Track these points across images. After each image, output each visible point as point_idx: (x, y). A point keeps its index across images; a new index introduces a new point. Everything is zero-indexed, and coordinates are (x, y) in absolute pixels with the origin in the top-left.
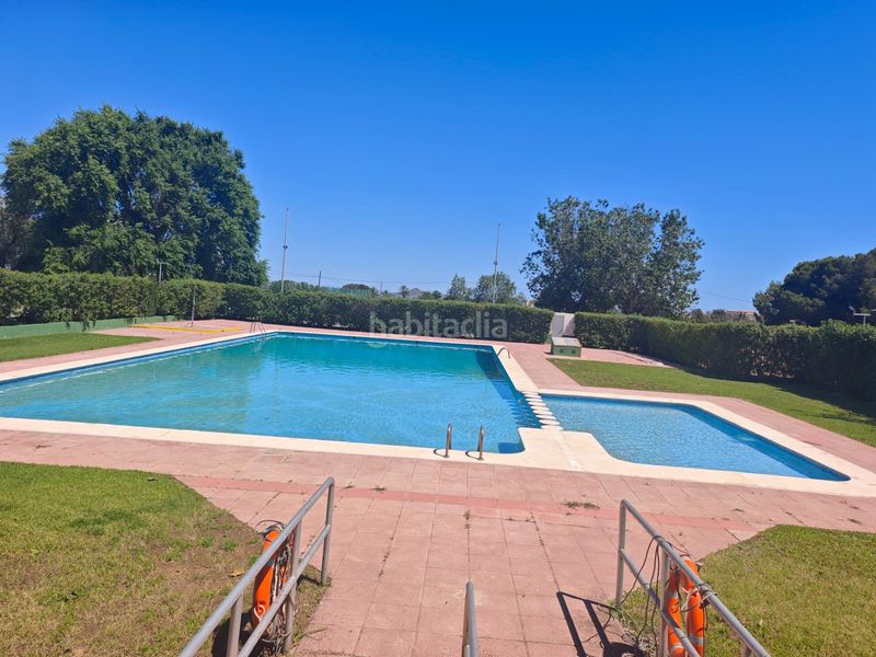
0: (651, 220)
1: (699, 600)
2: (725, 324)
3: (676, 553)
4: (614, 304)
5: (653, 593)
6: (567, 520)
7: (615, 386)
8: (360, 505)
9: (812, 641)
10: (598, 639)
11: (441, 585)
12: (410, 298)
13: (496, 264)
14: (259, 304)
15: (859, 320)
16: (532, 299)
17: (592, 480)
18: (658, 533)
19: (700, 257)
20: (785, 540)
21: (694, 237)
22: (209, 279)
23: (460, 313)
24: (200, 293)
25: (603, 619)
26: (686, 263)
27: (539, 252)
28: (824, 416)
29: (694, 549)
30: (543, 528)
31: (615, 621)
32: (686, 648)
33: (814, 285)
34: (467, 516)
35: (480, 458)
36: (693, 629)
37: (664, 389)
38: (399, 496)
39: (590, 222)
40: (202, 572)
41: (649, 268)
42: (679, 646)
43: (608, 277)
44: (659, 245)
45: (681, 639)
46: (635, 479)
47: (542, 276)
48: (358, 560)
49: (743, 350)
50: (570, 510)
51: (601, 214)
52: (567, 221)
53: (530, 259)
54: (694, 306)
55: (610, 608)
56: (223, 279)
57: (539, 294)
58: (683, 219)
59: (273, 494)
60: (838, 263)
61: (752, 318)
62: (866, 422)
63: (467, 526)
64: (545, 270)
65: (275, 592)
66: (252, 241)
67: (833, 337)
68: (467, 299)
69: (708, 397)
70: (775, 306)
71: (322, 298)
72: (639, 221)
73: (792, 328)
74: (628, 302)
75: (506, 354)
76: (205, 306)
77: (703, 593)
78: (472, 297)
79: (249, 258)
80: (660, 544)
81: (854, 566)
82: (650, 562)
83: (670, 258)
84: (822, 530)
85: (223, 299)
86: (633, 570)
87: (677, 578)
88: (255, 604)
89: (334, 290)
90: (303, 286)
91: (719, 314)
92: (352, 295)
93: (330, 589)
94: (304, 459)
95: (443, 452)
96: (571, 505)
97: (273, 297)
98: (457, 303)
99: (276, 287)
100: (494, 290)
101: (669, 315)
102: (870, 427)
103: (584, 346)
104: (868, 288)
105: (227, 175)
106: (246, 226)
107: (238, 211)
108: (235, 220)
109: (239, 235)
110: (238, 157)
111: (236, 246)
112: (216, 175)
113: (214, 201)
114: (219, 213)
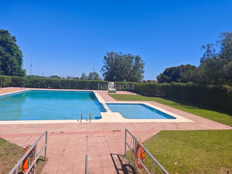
0: (133, 58)
1: (143, 151)
2: (150, 83)
3: (138, 140)
4: (124, 79)
5: (133, 151)
6: (113, 135)
7: (125, 100)
8: (56, 137)
9: (169, 157)
10: (120, 164)
11: (80, 156)
12: (70, 79)
13: (93, 69)
14: (23, 82)
15: (178, 81)
16: (104, 79)
17: (119, 124)
18: (134, 136)
19: (144, 67)
20: (164, 134)
21: (143, 62)
22: (6, 75)
23: (84, 83)
24: (3, 79)
25: (121, 159)
26: (141, 69)
27: (105, 66)
28: (172, 104)
29: (142, 139)
30: (107, 138)
31: (125, 159)
32: (140, 163)
33: (169, 73)
34: (87, 137)
35: (90, 121)
36: (142, 158)
37: (136, 100)
38: (68, 133)
39: (117, 58)
40: (6, 162)
41: (132, 70)
42: (139, 163)
43: (123, 72)
44: (135, 64)
45: (139, 161)
46: (129, 123)
47: (106, 72)
48: (56, 152)
49: (154, 90)
50: (113, 132)
51: (120, 56)
52: (112, 58)
53: (102, 68)
54: (143, 79)
55: (123, 156)
56: (12, 75)
57: (105, 77)
58: (140, 58)
59: (29, 137)
60: (174, 68)
61: (156, 82)
62: (180, 105)
63: (87, 140)
64: (106, 71)
65: (29, 165)
66: (20, 63)
67: (173, 86)
68: (86, 79)
69: (147, 101)
70: (161, 79)
71: (44, 80)
72: (130, 58)
73: (165, 84)
74: (128, 79)
75: (97, 93)
76: (5, 83)
77: (144, 149)
78: (88, 78)
79: (20, 69)
80: (134, 139)
81: (177, 138)
82: (132, 144)
83: (137, 67)
84: (171, 131)
85: (11, 81)
86: (128, 146)
87: (138, 146)
88: (23, 169)
89: (47, 77)
90: (38, 76)
91: (149, 81)
92: (53, 79)
93: (48, 161)
94: (39, 126)
95: (80, 120)
96: (114, 131)
97: (28, 80)
98: (83, 80)
99: (29, 77)
100: (93, 77)
101: (137, 82)
102: (181, 106)
103: (117, 90)
104: (180, 74)
105: (10, 44)
106: (18, 59)
107: (15, 54)
108: (14, 57)
109: (16, 62)
110: (14, 38)
111: (15, 65)
112: (7, 43)
113: (7, 51)
114: (8, 55)
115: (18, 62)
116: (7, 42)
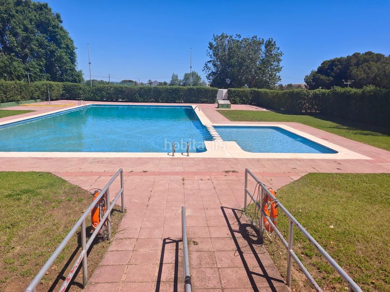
0: (260, 44)
1: (275, 205)
2: (291, 90)
3: (266, 188)
4: (245, 84)
5: (258, 204)
6: (225, 178)
7: (245, 121)
8: (137, 179)
9: (319, 216)
10: (237, 223)
11: (173, 208)
12: (153, 86)
13: (191, 67)
14: (81, 92)
15: (346, 86)
16: (209, 83)
17: (235, 161)
18: (259, 181)
19: (281, 60)
20: (313, 179)
21: (279, 51)
22: (54, 80)
23: (176, 91)
24: (51, 88)
25: (239, 215)
26: (275, 63)
27: (211, 61)
28: (330, 127)
29: (274, 186)
30: (215, 182)
31: (244, 216)
32: (270, 223)
33: (329, 71)
34: (183, 180)
35: (188, 155)
36: (272, 216)
37: (266, 120)
38: (154, 174)
39: (233, 45)
40: (69, 211)
41: (260, 67)
42: (267, 223)
43: (242, 71)
44: (264, 55)
45: (268, 220)
46: (253, 159)
47: (212, 72)
48: (137, 201)
49: (299, 101)
50: (226, 174)
51: (238, 41)
52: (222, 45)
53: (206, 65)
54: (279, 83)
55: (242, 211)
56: (62, 81)
57: (211, 81)
58: (274, 42)
59: (98, 177)
60: (339, 60)
61: (304, 87)
62: (347, 129)
63: (183, 184)
64: (213, 69)
65: (101, 217)
66: (73, 61)
67: (335, 94)
68: (179, 85)
69: (285, 123)
70: (313, 81)
71: (111, 87)
72: (255, 44)
73: (320, 90)
74: (251, 83)
75: (198, 109)
76: (54, 94)
77: (276, 202)
78: (182, 84)
79: (73, 70)
80: (260, 185)
81: (337, 186)
82: (256, 194)
83: (268, 61)
84: (326, 174)
85: (63, 90)
86: (250, 196)
87: (267, 198)
88: (93, 223)
89: (117, 83)
90: (102, 82)
91: (290, 86)
92: (125, 85)
93: (126, 214)
94: (110, 161)
95: (171, 154)
96: (226, 172)
97: (87, 88)
98: (175, 87)
99: (88, 83)
100: (191, 80)
101: (268, 87)
102: (348, 131)
103: (232, 104)
104: (351, 71)
105: (54, 27)
106: (69, 53)
107: (63, 46)
108: (62, 50)
109: (66, 58)
110: (58, 16)
111: (65, 64)
112: (48, 27)
113: (50, 41)
114: (53, 47)
115: (70, 58)
116: (48, 24)
